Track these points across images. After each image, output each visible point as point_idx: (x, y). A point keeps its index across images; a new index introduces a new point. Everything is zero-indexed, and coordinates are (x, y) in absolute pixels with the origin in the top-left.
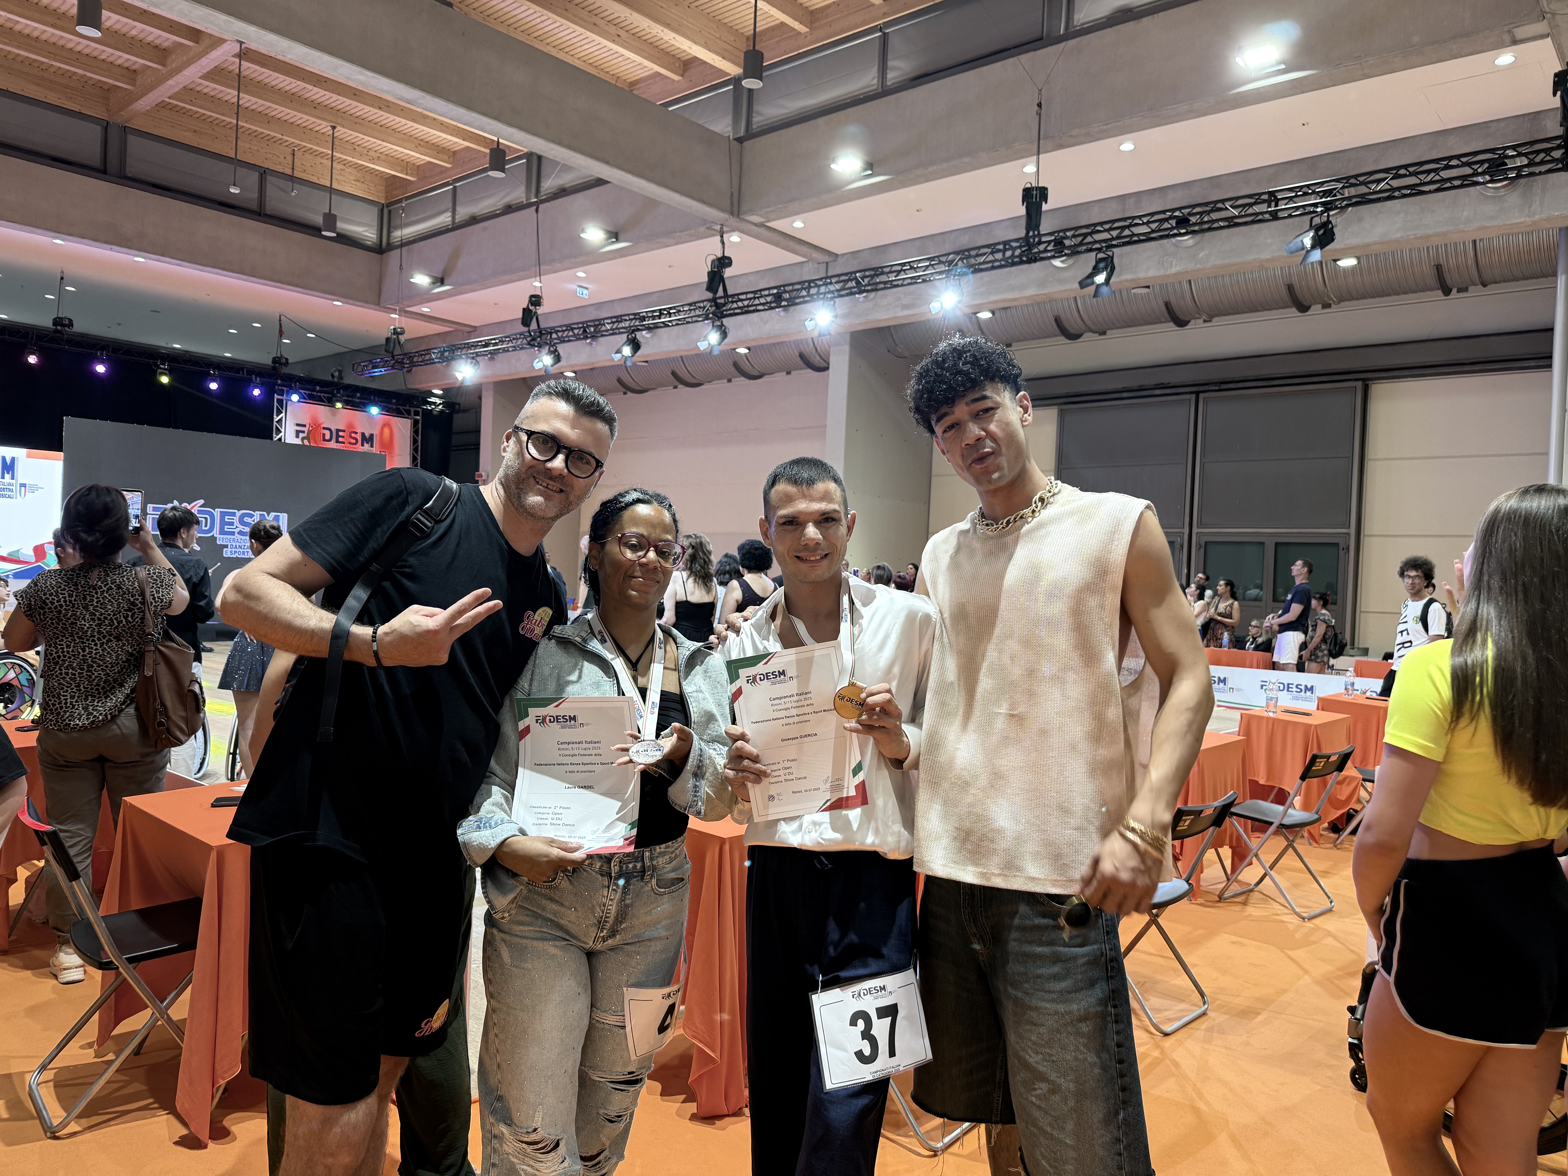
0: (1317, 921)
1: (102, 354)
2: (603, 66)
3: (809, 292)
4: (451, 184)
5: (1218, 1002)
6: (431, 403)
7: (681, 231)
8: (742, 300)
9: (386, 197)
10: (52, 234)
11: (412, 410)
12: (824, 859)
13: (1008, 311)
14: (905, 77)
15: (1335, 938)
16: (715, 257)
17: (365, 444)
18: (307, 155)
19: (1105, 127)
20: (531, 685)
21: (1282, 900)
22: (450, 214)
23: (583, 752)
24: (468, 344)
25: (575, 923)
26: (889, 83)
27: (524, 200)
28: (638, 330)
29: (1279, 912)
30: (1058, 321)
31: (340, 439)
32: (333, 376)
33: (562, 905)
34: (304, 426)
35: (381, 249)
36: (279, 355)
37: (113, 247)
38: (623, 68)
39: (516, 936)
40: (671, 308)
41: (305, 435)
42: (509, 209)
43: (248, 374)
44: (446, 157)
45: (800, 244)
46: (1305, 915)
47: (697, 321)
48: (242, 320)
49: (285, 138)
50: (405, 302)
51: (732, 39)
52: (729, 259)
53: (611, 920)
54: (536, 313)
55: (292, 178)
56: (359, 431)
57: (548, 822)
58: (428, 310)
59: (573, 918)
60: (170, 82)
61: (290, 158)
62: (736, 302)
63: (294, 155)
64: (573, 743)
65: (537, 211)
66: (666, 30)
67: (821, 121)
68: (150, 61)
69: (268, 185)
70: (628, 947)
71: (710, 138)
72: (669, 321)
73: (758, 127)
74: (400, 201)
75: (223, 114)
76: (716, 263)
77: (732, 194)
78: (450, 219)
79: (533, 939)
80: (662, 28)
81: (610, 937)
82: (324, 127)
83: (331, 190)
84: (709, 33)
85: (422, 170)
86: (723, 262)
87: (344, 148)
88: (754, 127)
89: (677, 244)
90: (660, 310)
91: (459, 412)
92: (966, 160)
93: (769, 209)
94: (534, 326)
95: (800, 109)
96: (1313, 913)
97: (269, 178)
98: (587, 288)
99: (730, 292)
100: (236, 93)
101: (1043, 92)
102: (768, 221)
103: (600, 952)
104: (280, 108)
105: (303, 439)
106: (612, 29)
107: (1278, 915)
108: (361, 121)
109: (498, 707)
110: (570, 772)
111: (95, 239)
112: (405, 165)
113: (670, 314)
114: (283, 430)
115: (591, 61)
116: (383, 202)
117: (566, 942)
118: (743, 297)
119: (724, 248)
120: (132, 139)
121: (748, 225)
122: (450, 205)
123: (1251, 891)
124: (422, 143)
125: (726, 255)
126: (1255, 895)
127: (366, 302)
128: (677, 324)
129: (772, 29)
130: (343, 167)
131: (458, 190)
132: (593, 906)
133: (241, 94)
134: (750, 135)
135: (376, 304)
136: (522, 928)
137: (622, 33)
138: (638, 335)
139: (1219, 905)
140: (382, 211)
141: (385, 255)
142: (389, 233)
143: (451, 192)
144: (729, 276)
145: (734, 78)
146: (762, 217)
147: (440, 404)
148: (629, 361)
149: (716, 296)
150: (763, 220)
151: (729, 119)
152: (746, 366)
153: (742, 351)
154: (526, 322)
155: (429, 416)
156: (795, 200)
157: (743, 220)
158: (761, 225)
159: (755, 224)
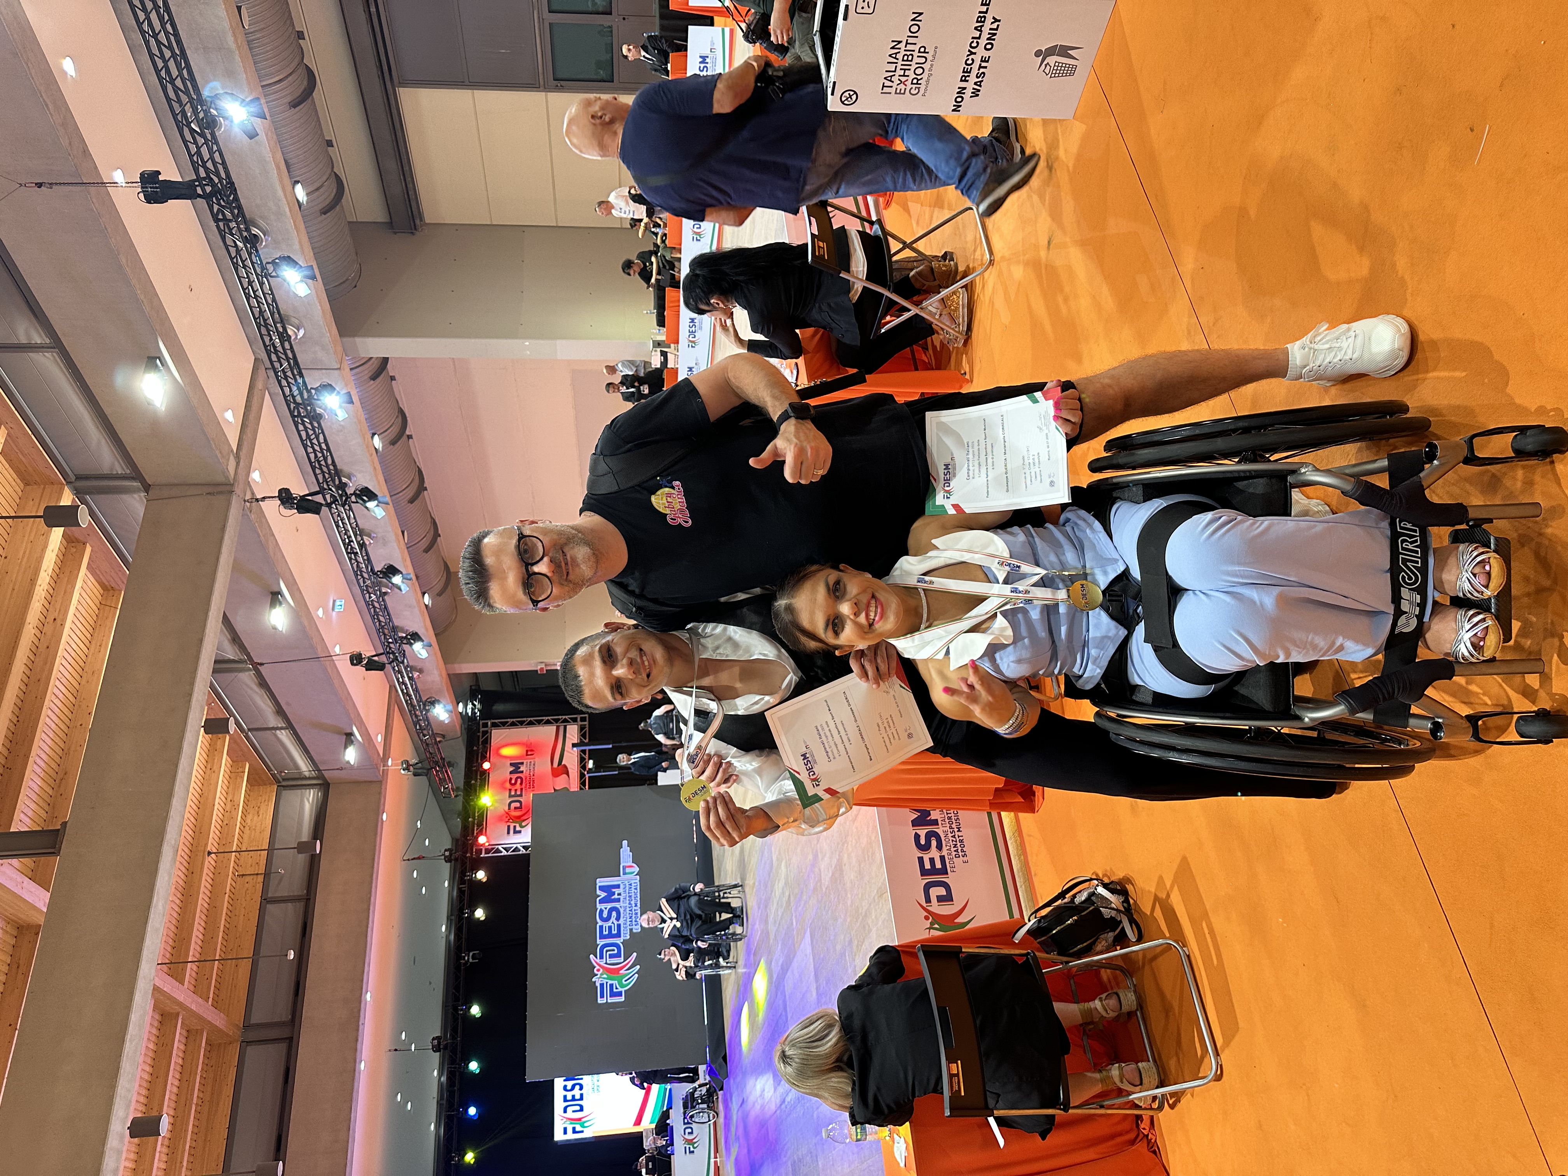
1: (462, 1010)
2: (92, 623)
4: (247, 734)
6: (473, 713)
7: (259, 536)
9: (271, 785)
10: (357, 1074)
11: (482, 729)
13: (291, 162)
14: (37, 324)
16: (281, 507)
17: (521, 769)
18: (241, 862)
19: (51, 106)
22: (278, 732)
26: (48, 341)
27: (251, 673)
28: (372, 570)
30: (295, 104)
34: (509, 827)
35: (325, 786)
36: (443, 858)
37: (360, 1024)
40: (344, 542)
41: (517, 825)
42: (263, 684)
43: (464, 884)
47: (355, 518)
48: (412, 887)
49: (228, 891)
50: (375, 761)
51: (32, 503)
52: (280, 491)
54: (369, 658)
55: (267, 875)
56: (508, 776)
58: (380, 736)
60: (193, 1007)
61: (248, 879)
62: (326, 481)
63: (243, 875)
65: (262, 664)
66: (39, 582)
67: (108, 411)
68: (176, 1027)
69: (277, 895)
71: (151, 521)
72: (358, 543)
73: (128, 468)
74: (272, 775)
75: (216, 949)
76: (287, 505)
77: (210, 493)
78: (283, 732)
80: (37, 587)
82: (210, 861)
84: (30, 532)
85: (236, 758)
86: (285, 497)
87: (227, 834)
88: (128, 472)
89: (273, 535)
92: (124, 260)
93: (219, 455)
94: (383, 659)
95: (98, 428)
97: (269, 896)
98: (334, 601)
99: (317, 489)
101: (24, 183)
102: (232, 451)
104: (200, 901)
105: (522, 827)
106: (48, 629)
108: (197, 828)
111: (356, 1040)
112: (234, 775)
113: (351, 543)
115: (89, 636)
116: (275, 787)
118: (319, 474)
119: (270, 497)
120: (253, 1021)
121: (239, 471)
122: (268, 732)
124: (209, 767)
125: (277, 495)
127: (380, 793)
130: (247, 828)
131: (251, 727)
134: (137, 475)
135: (381, 786)
137: (50, 619)
138: (378, 568)
140: (285, 787)
141: (329, 781)
142: (306, 778)
143: (254, 733)
144: (299, 489)
145: (75, 494)
146: (228, 460)
147: (473, 704)
148: (409, 577)
149: (324, 502)
150: (232, 458)
151: (125, 497)
152: (394, 431)
153: (377, 442)
154: (380, 667)
155: (486, 713)
156: (204, 432)
157: (235, 479)
158: (238, 456)
159: (238, 463)
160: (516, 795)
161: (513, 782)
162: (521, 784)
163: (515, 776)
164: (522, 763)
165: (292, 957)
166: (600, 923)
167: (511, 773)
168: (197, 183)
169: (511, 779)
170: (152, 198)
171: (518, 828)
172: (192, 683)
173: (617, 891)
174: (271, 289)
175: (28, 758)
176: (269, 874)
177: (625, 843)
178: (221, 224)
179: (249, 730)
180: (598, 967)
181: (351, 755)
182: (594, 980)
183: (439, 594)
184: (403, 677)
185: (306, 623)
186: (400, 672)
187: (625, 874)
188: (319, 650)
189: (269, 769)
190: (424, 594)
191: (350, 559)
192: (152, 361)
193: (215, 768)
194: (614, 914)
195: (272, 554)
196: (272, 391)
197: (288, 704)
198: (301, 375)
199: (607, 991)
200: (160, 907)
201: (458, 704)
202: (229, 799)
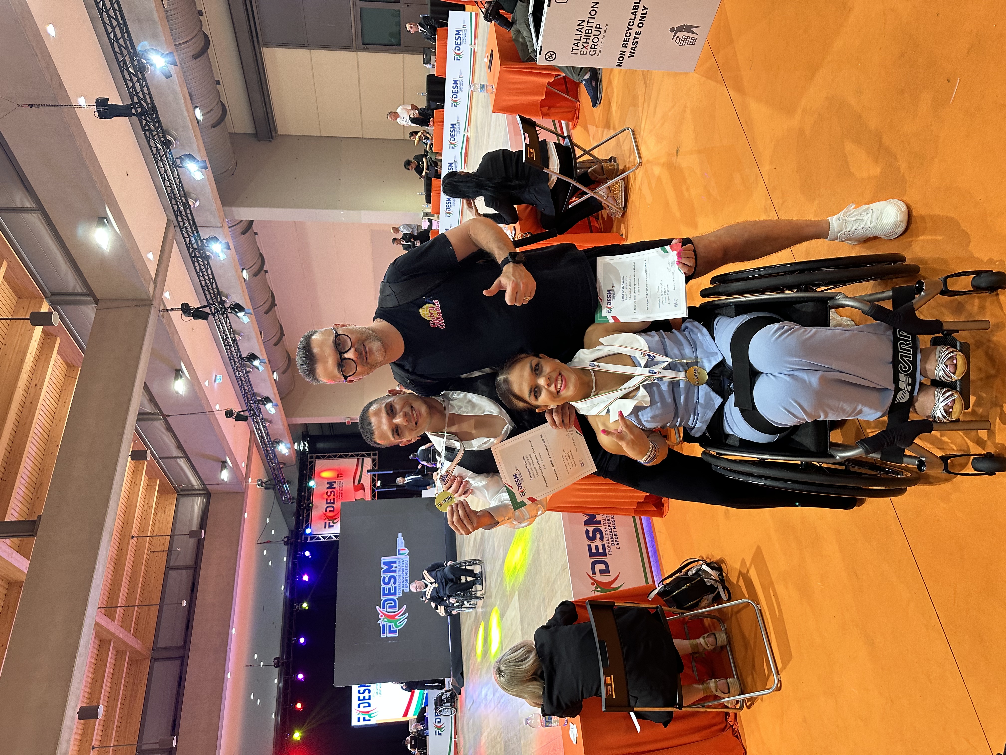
1: (293, 640)
3: (199, 257)
4: (158, 461)
6: (304, 449)
7: (168, 333)
8: (210, 295)
9: (173, 493)
10: (225, 681)
11: (309, 460)
13: (193, 94)
14: (27, 194)
16: (183, 315)
17: (334, 486)
18: (154, 544)
19: (39, 55)
22: (178, 459)
26: (35, 206)
27: (162, 421)
28: (241, 356)
30: (196, 57)
32: (292, 503)
34: (325, 523)
35: (208, 495)
36: (283, 542)
37: (228, 648)
38: (58, 374)
40: (223, 339)
41: (331, 522)
42: (169, 428)
43: (297, 559)
45: (164, 250)
47: (230, 323)
48: (263, 561)
49: (144, 561)
51: (22, 310)
52: (182, 305)
54: (237, 413)
55: (170, 551)
58: (243, 463)
60: (121, 636)
61: (157, 554)
62: (212, 298)
63: (154, 552)
65: (169, 416)
66: (26, 361)
67: (72, 252)
68: (109, 649)
69: (176, 565)
71: (99, 323)
73: (85, 288)
74: (175, 488)
75: (136, 599)
76: (187, 314)
77: (137, 306)
78: (181, 459)
80: (25, 364)
82: (133, 542)
84: (21, 329)
85: (151, 476)
86: (185, 309)
88: (85, 291)
92: (84, 155)
93: (143, 281)
94: (247, 413)
95: (66, 262)
97: (171, 564)
98: (216, 376)
99: (206, 304)
101: (21, 104)
102: (152, 278)
104: (126, 568)
105: (334, 523)
106: (31, 391)
108: (126, 521)
111: (226, 659)
112: (150, 487)
114: (329, 535)
115: (58, 396)
116: (176, 495)
118: (208, 295)
119: (176, 309)
120: (159, 645)
121: (156, 291)
122: (172, 460)
124: (133, 482)
125: (180, 307)
127: (243, 500)
131: (161, 456)
134: (90, 293)
135: (244, 495)
137: (33, 384)
138: (244, 355)
140: (182, 495)
141: (211, 492)
142: (195, 490)
143: (163, 460)
144: (194, 304)
145: (51, 305)
146: (149, 284)
147: (304, 444)
148: (264, 361)
149: (210, 312)
150: (151, 282)
151: (82, 307)
152: (256, 267)
153: (245, 274)
154: (245, 419)
155: (313, 449)
156: (134, 266)
157: (153, 297)
158: (155, 282)
159: (155, 287)
160: (330, 503)
161: (329, 494)
162: (334, 495)
163: (330, 490)
164: (335, 482)
165: (185, 605)
166: (383, 586)
167: (328, 488)
168: (132, 106)
169: (327, 492)
170: (102, 116)
171: (331, 524)
172: (123, 427)
173: (394, 565)
174: (178, 175)
175: (17, 473)
176: (171, 551)
177: (400, 534)
178: (147, 133)
179: (160, 458)
180: (381, 614)
181: (225, 475)
182: (378, 622)
183: (284, 372)
184: (259, 425)
185: (198, 391)
186: (257, 422)
187: (400, 554)
188: (206, 406)
189: (172, 484)
190: (273, 372)
191: (227, 349)
192: (101, 220)
193: (137, 482)
194: (392, 580)
195: (176, 344)
196: (178, 240)
197: (185, 442)
198: (197, 231)
199: (387, 630)
200: (100, 571)
201: (294, 443)
202: (146, 503)
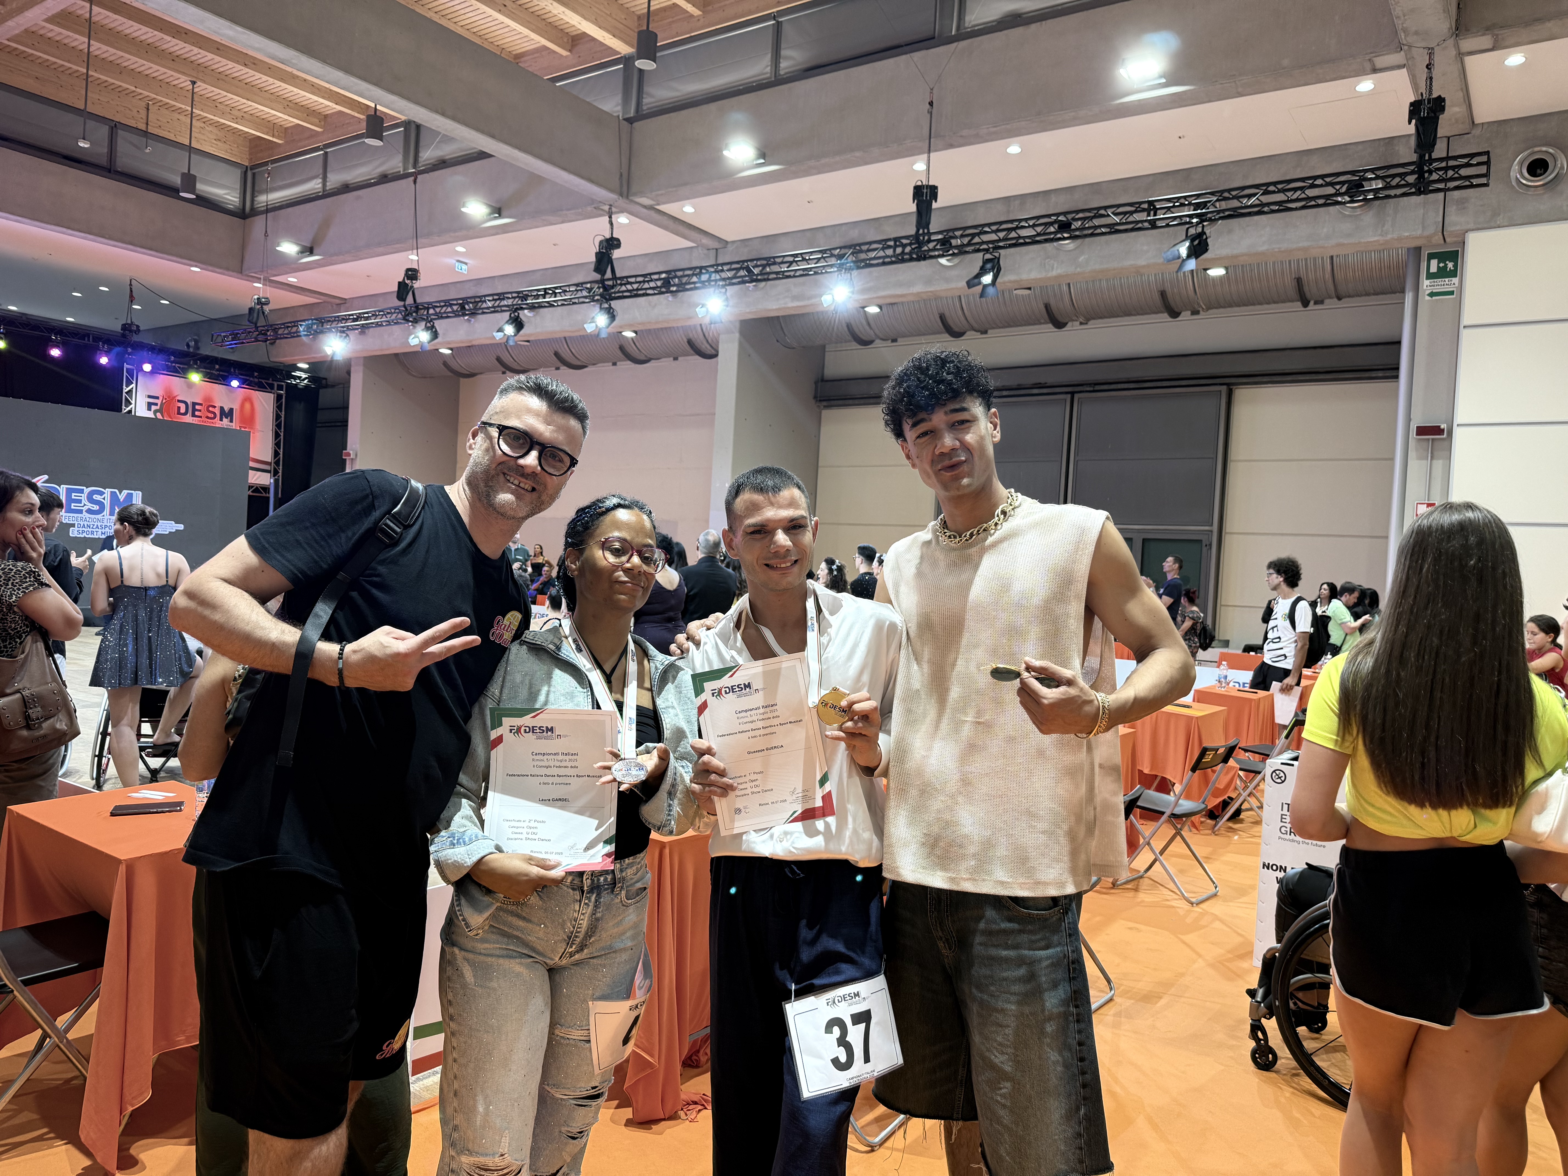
0: (1203, 906)
2: (487, 36)
3: (699, 279)
4: (322, 150)
5: (1122, 988)
6: (295, 378)
7: (566, 210)
8: (631, 283)
9: (251, 160)
11: (276, 384)
12: (795, 868)
14: (801, 67)
15: (1222, 921)
16: (603, 238)
17: (224, 419)
18: (163, 111)
19: (995, 129)
20: (501, 693)
21: (1171, 886)
22: (320, 180)
23: (558, 764)
24: (338, 317)
25: (543, 940)
26: (782, 72)
27: (401, 169)
28: (522, 309)
29: (1169, 898)
30: (942, 318)
31: (197, 413)
32: (188, 346)
33: (528, 921)
34: (157, 398)
35: (244, 214)
36: (129, 322)
38: (509, 40)
39: (480, 954)
40: (556, 288)
41: (158, 407)
42: (384, 179)
43: (94, 340)
44: (317, 121)
45: (690, 229)
46: (1193, 900)
47: (583, 302)
48: (88, 282)
49: (138, 90)
50: (269, 271)
51: (623, 17)
53: (581, 935)
54: (412, 287)
55: (145, 134)
56: (218, 404)
57: (523, 836)
58: (295, 280)
59: (541, 934)
60: (10, 23)
61: (143, 113)
62: (625, 284)
63: (148, 109)
64: (549, 754)
65: (415, 182)
66: (555, 4)
67: (713, 106)
69: (119, 139)
70: (595, 961)
71: (599, 117)
72: (554, 301)
73: (648, 109)
74: (266, 164)
75: (69, 62)
76: (605, 244)
77: (621, 175)
78: (320, 185)
79: (499, 956)
81: (577, 952)
82: (184, 82)
83: (190, 149)
85: (290, 133)
86: (612, 243)
87: (205, 105)
88: (645, 108)
89: (563, 222)
90: (545, 289)
91: (326, 386)
92: (857, 154)
93: (660, 192)
94: (410, 301)
95: (692, 93)
96: (1200, 898)
97: (120, 132)
98: (466, 264)
99: (618, 275)
100: (86, 40)
101: (934, 91)
102: (658, 204)
103: (564, 968)
104: (134, 59)
105: (155, 412)
107: (1168, 900)
108: (224, 78)
109: (468, 717)
110: (544, 784)
112: (272, 126)
113: (555, 294)
114: (133, 402)
116: (247, 164)
117: (532, 960)
118: (633, 280)
119: (612, 229)
121: (636, 206)
122: (321, 171)
123: (1141, 877)
124: (290, 104)
125: (614, 236)
126: (1145, 882)
127: (228, 269)
128: (563, 305)
129: (664, 9)
130: (203, 125)
131: (330, 156)
132: (564, 921)
133: (91, 42)
134: (640, 116)
135: (237, 272)
136: (487, 945)
137: (509, 3)
138: (522, 314)
139: (1113, 891)
140: (246, 173)
141: (248, 220)
142: (253, 197)
143: (321, 158)
144: (618, 258)
145: (625, 57)
146: (652, 199)
147: (305, 379)
148: (511, 341)
149: (604, 277)
150: (653, 203)
151: (619, 98)
152: (632, 350)
153: (629, 334)
154: (401, 296)
155: (294, 391)
156: (686, 184)
157: (632, 201)
158: (651, 208)
159: (645, 207)
160: (194, 410)
161: (211, 409)
162: (207, 417)
167: (222, 408)
168: (928, 231)
169: (215, 407)
170: (918, 191)
174: (826, 273)
176: (146, 137)
177: (181, 527)
178: (891, 243)
179: (326, 153)
183: (445, 364)
185: (457, 234)
188: (427, 239)
189: (272, 162)
190: (453, 350)
192: (764, 156)
193: (287, 110)
195: (545, 217)
197: (358, 198)
198: (737, 282)
201: (308, 364)
202: (244, 115)
